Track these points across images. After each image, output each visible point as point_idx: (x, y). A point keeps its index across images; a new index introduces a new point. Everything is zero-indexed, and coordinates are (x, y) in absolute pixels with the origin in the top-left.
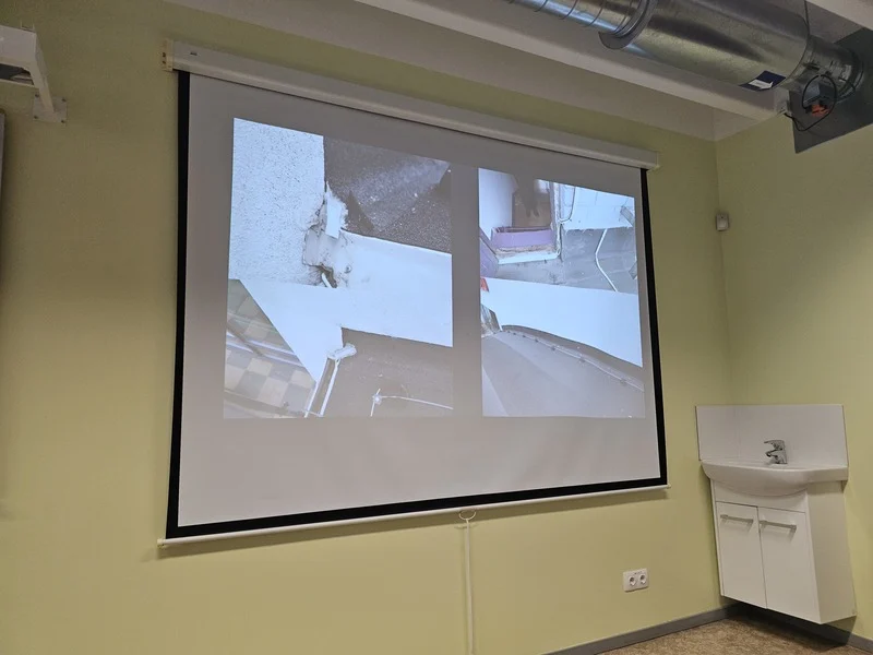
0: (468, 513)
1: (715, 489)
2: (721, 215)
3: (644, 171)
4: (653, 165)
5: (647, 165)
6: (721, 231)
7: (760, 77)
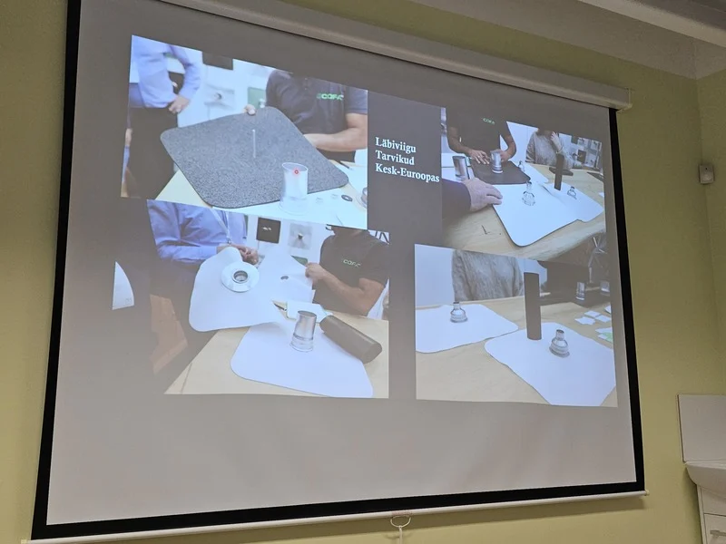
0: (402, 519)
2: (705, 166)
3: (613, 112)
4: (624, 105)
5: (616, 103)
6: (705, 185)
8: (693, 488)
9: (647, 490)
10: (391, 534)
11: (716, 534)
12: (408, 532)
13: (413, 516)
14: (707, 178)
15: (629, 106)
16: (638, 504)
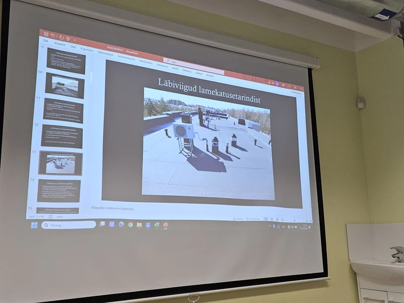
0: (194, 297)
1: (360, 280)
2: (360, 99)
3: (310, 70)
4: (316, 66)
5: (312, 66)
6: (360, 109)
7: (382, 13)
8: (354, 275)
9: (329, 277)
11: (366, 299)
13: (200, 295)
14: (361, 105)
15: (319, 67)
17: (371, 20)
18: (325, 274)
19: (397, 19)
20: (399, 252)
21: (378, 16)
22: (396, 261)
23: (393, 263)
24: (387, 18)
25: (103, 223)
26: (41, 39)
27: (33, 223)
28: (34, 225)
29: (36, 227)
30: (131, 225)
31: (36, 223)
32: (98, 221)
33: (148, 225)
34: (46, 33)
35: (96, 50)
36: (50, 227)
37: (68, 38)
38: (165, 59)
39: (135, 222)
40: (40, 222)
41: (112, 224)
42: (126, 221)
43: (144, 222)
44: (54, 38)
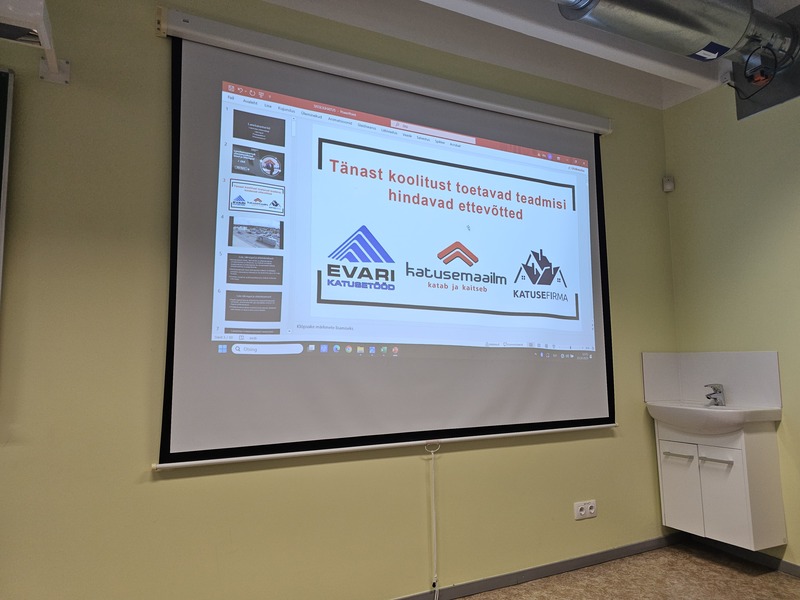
0: (433, 446)
2: (668, 177)
3: (597, 136)
4: (606, 130)
5: (600, 130)
6: (667, 192)
7: (707, 48)
8: (651, 422)
9: (617, 424)
10: (425, 457)
11: (667, 454)
12: (438, 455)
13: (441, 443)
14: (668, 187)
15: (610, 132)
16: (610, 434)
17: (691, 60)
18: (611, 419)
19: (729, 58)
20: (717, 390)
21: (702, 53)
22: (711, 404)
23: (707, 406)
24: (714, 56)
25: (312, 347)
26: (225, 95)
27: (220, 346)
28: (222, 349)
29: (225, 351)
30: (349, 350)
31: (225, 346)
32: (305, 344)
33: (372, 350)
34: (231, 87)
35: (299, 111)
36: (242, 352)
37: (261, 94)
38: (394, 123)
39: (355, 345)
40: (230, 344)
41: (324, 348)
42: (343, 345)
43: (367, 346)
44: (243, 94)
